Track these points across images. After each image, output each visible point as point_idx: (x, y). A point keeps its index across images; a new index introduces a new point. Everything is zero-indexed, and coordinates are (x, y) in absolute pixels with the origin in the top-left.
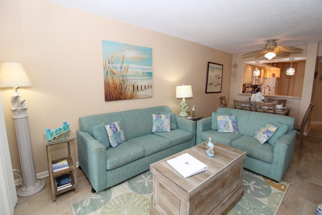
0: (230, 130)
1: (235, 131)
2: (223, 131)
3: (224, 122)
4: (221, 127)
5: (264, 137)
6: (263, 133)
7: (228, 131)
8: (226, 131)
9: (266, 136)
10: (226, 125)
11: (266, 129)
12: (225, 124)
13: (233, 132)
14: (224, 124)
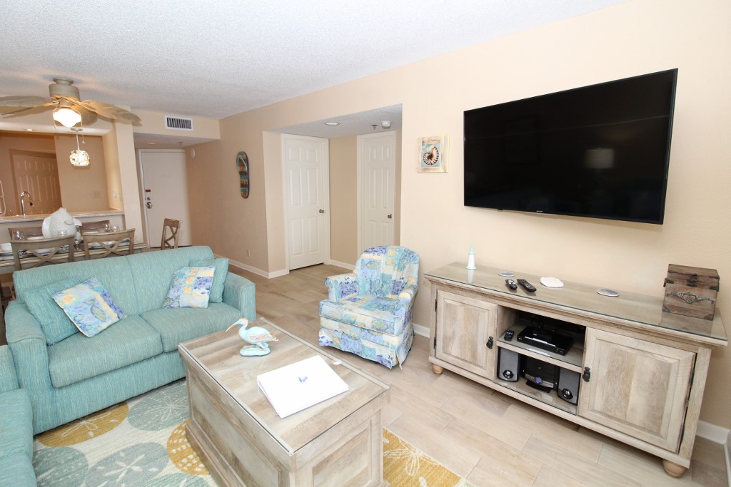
0: (109, 317)
1: (121, 315)
2: (100, 329)
3: (86, 306)
4: (88, 322)
5: (203, 293)
6: (195, 288)
7: (109, 323)
8: (104, 326)
9: (203, 290)
10: (96, 310)
11: (194, 279)
12: (91, 309)
13: (118, 320)
14: (89, 309)
